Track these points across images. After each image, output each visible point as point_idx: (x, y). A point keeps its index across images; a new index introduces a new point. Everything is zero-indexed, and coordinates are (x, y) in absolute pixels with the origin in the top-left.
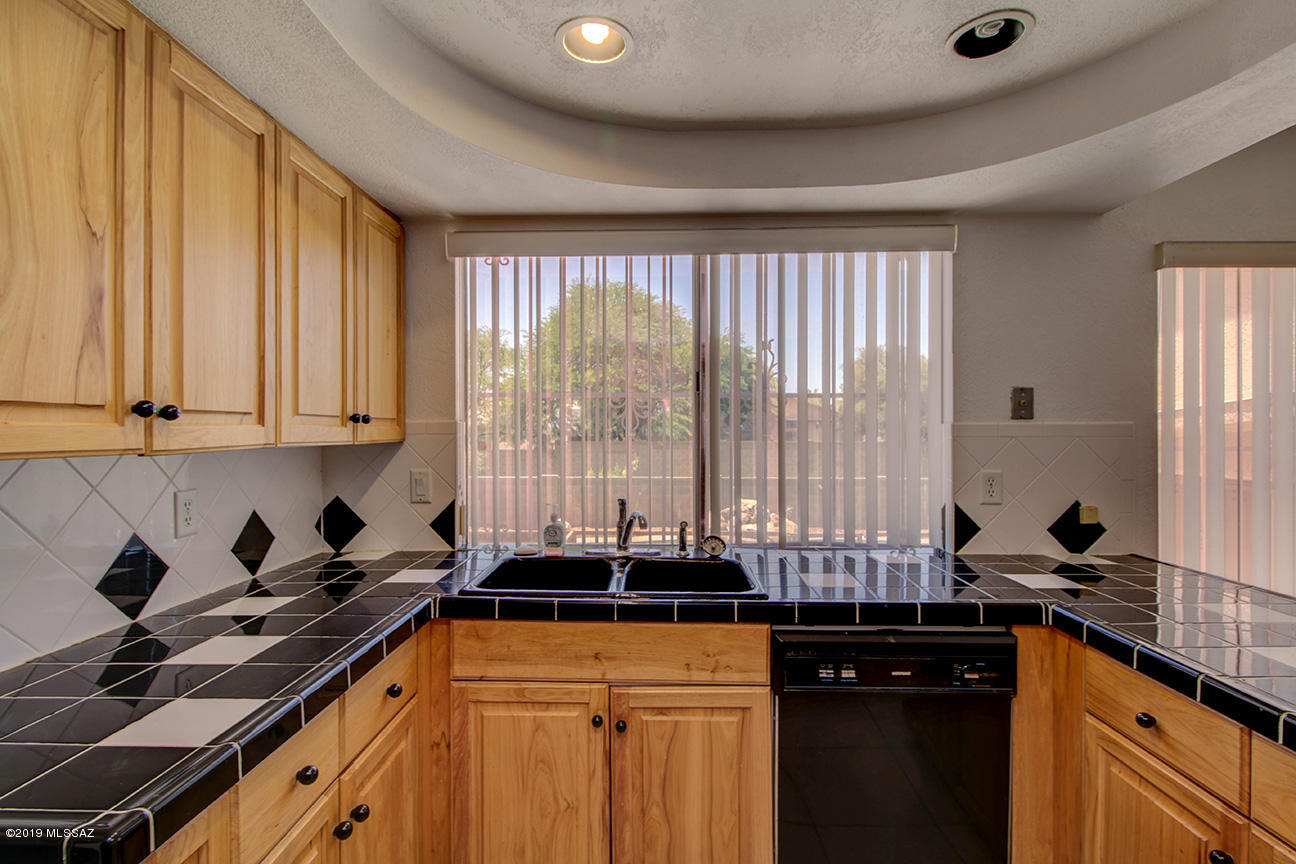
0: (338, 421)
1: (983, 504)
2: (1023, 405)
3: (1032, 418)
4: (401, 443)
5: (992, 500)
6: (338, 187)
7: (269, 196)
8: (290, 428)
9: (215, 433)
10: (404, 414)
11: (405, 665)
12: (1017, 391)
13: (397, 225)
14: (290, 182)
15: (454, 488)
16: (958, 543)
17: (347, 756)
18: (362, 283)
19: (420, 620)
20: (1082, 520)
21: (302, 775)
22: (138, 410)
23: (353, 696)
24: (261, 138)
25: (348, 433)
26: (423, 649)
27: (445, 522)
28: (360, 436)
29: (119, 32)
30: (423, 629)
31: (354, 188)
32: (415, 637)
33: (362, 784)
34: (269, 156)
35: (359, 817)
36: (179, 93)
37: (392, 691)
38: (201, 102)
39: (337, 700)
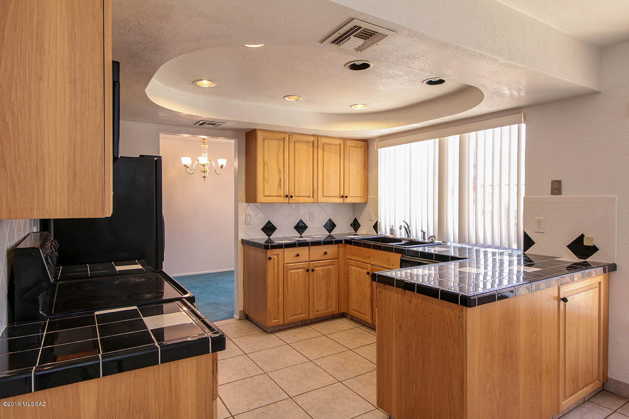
0: (338, 197)
1: (536, 232)
2: (556, 188)
3: (561, 194)
4: (366, 202)
5: (539, 231)
6: (338, 142)
7: (315, 152)
8: (321, 199)
9: (302, 200)
10: (367, 195)
11: (331, 249)
12: (553, 182)
13: (364, 143)
14: (322, 147)
15: (378, 216)
16: (525, 249)
17: (311, 259)
18: (347, 163)
19: (339, 242)
20: (585, 244)
21: (298, 255)
22: (287, 196)
23: (313, 248)
24: (313, 141)
25: (340, 200)
26: (341, 250)
27: (376, 227)
28: (345, 201)
29: (284, 138)
30: (341, 245)
31: (345, 140)
32: (337, 246)
33: (316, 266)
34: (315, 144)
35: (313, 270)
36: (295, 142)
37: (326, 253)
38: (299, 141)
39: (308, 247)
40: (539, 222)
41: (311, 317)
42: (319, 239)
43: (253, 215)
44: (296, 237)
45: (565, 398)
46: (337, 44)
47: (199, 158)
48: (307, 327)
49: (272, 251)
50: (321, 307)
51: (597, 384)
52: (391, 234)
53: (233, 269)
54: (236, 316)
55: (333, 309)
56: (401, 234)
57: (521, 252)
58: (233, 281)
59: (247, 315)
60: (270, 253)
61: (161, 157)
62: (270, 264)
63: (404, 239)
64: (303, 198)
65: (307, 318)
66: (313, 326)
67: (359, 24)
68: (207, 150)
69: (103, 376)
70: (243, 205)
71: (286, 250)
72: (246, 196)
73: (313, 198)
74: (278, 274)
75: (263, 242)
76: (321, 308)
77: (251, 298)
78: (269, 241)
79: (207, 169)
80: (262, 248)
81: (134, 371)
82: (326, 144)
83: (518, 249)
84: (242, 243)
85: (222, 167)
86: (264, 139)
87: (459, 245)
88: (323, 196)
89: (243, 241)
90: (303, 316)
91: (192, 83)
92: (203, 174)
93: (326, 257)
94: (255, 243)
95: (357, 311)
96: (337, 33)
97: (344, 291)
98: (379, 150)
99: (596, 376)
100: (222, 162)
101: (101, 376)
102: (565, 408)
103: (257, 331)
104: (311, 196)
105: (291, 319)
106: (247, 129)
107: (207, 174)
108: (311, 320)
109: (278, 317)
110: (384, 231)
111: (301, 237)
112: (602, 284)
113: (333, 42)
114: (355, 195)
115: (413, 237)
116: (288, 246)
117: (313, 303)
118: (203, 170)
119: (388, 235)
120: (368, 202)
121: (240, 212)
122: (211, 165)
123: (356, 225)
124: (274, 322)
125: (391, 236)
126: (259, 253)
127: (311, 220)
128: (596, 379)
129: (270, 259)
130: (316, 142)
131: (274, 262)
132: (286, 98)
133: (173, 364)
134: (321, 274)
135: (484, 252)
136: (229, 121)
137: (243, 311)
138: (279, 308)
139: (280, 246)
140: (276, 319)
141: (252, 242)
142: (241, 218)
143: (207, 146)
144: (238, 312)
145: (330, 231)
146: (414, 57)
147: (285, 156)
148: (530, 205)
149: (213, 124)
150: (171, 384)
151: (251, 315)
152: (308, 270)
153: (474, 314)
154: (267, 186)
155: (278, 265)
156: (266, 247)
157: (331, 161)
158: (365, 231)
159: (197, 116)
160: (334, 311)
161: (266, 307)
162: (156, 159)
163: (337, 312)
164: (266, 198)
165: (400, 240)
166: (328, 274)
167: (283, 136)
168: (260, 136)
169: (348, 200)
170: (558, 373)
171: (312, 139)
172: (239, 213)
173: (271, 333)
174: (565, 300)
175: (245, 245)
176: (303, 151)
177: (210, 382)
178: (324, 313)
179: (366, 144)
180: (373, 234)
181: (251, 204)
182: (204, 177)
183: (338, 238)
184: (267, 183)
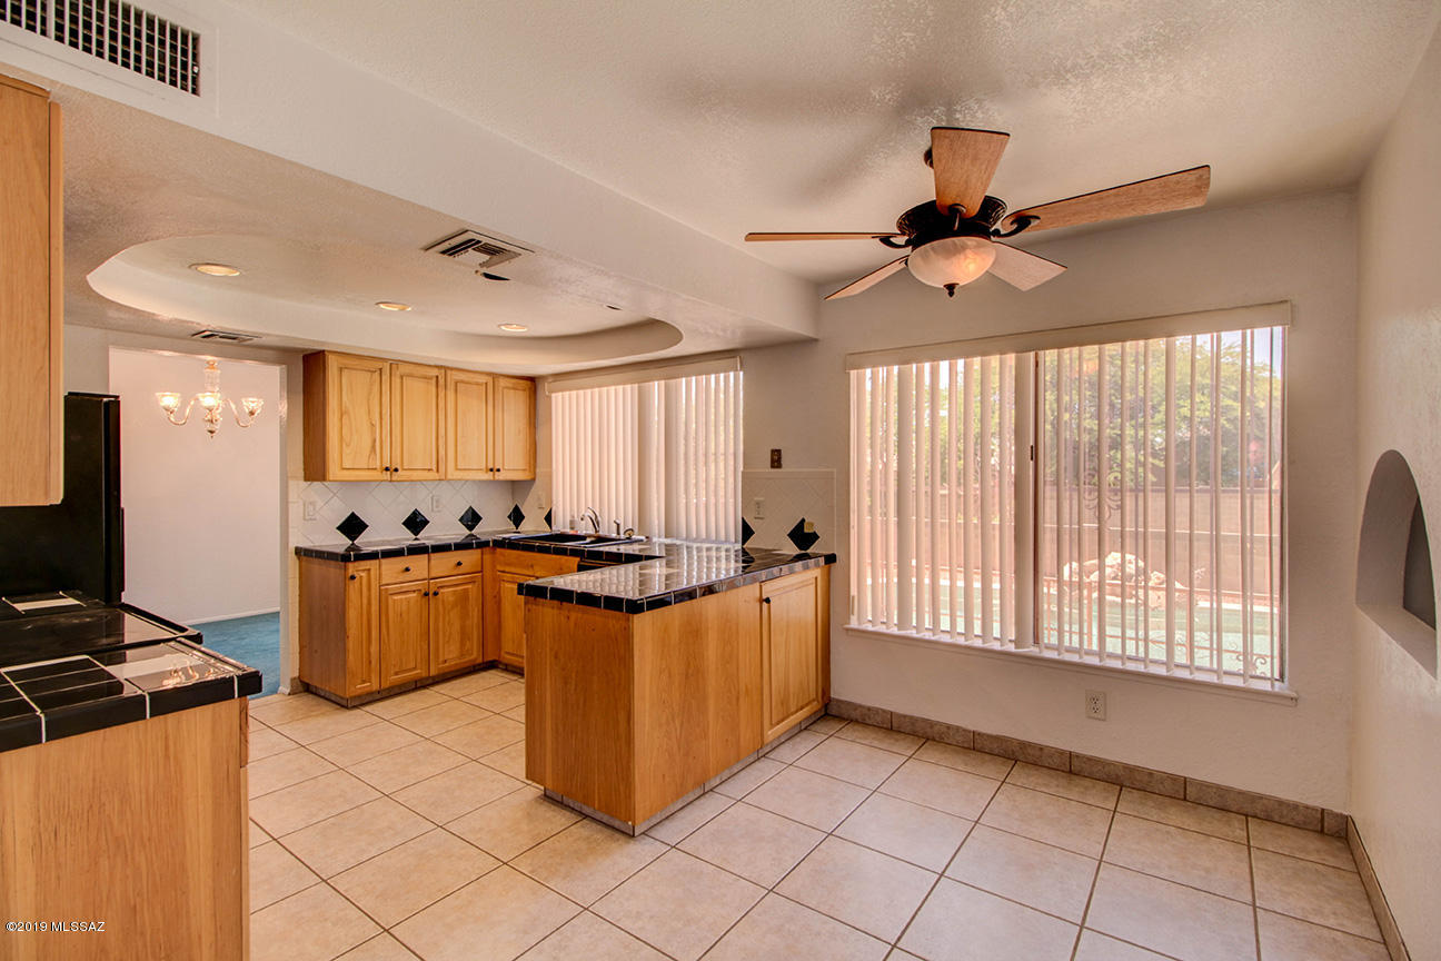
0: (485, 471)
1: (756, 518)
2: (776, 459)
3: (781, 468)
4: (534, 480)
5: (759, 516)
6: (483, 379)
7: (442, 394)
8: (452, 474)
9: (416, 475)
10: (535, 467)
11: (470, 558)
12: (773, 451)
13: (529, 383)
14: (453, 387)
15: (552, 502)
16: (744, 541)
17: (433, 575)
18: (499, 414)
19: (482, 545)
20: (806, 531)
21: (407, 570)
22: (387, 469)
23: (436, 557)
24: (437, 377)
25: (489, 476)
26: (487, 557)
27: (548, 519)
28: (497, 478)
29: (381, 369)
30: (486, 550)
31: (495, 376)
32: (479, 551)
33: (442, 587)
34: (441, 381)
35: (436, 594)
36: (402, 377)
37: (459, 564)
38: (411, 375)
39: (426, 556)
40: (758, 503)
41: (433, 672)
42: (448, 542)
43: (320, 503)
44: (408, 540)
45: (772, 726)
46: (450, 255)
47: (200, 395)
48: (426, 691)
49: (356, 564)
50: (451, 655)
51: (815, 706)
52: (572, 528)
53: (278, 609)
54: (285, 689)
55: (475, 656)
56: (585, 528)
57: (739, 546)
58: (278, 631)
59: (308, 685)
60: (352, 568)
61: (118, 397)
62: (353, 587)
63: (590, 536)
64: (419, 473)
65: (424, 675)
66: (437, 688)
67: (478, 238)
68: (218, 381)
69: (47, 741)
70: (299, 487)
71: (384, 561)
72: (305, 470)
73: (438, 471)
74: (369, 603)
75: (341, 550)
76: (451, 657)
77: (316, 651)
78: (352, 548)
79: (218, 416)
80: (337, 560)
81: (102, 731)
82: (462, 382)
83: (736, 542)
84: (296, 553)
85: (252, 413)
86: (341, 370)
87: (668, 541)
88: (457, 469)
89: (298, 551)
90: (419, 672)
91: (190, 267)
92: (209, 427)
93: (461, 569)
94: (323, 552)
95: (513, 655)
96: (447, 243)
97: (490, 626)
98: (553, 395)
99: (813, 696)
100: (251, 403)
101: (44, 740)
102: (771, 738)
103: (327, 707)
104: (434, 468)
105: (394, 679)
106: (306, 350)
107: (217, 427)
108: (433, 677)
109: (370, 676)
110: (561, 525)
111: (416, 539)
112: (819, 579)
113: (444, 252)
114: (513, 468)
115: (603, 532)
116: (388, 554)
117: (437, 650)
118: (209, 417)
119: (569, 531)
120: (537, 480)
121: (292, 497)
122: (227, 410)
123: (517, 517)
124: (361, 688)
125: (571, 532)
126: (332, 571)
127: (435, 509)
128: (814, 700)
129: (353, 578)
130: (442, 378)
131: (361, 584)
132: (382, 306)
133: (171, 717)
134: (451, 599)
135: (697, 548)
136: (268, 335)
137: (299, 677)
138: (370, 662)
139: (373, 556)
140: (364, 682)
141: (317, 552)
142: (295, 511)
143: (219, 372)
144: (289, 681)
145: (470, 528)
146: (567, 281)
147: (383, 400)
148: (749, 483)
149: (234, 339)
150: (167, 748)
151: (315, 682)
152: (426, 594)
153: (643, 623)
154: (346, 450)
155: (369, 589)
156: (345, 558)
157: (472, 415)
158: (532, 526)
159: (198, 324)
160: (476, 659)
161: (345, 661)
162: (105, 400)
163: (480, 660)
164: (345, 472)
165: (584, 538)
166: (463, 599)
167: (379, 365)
168: (333, 364)
169: (501, 476)
170: (762, 694)
171: (435, 372)
172: (290, 500)
173: (355, 707)
174: (768, 600)
175: (305, 558)
176: (418, 392)
177: (235, 742)
178: (456, 664)
179: (532, 383)
180: (545, 530)
181: (315, 483)
182: (212, 432)
183: (483, 539)
184: (348, 445)
